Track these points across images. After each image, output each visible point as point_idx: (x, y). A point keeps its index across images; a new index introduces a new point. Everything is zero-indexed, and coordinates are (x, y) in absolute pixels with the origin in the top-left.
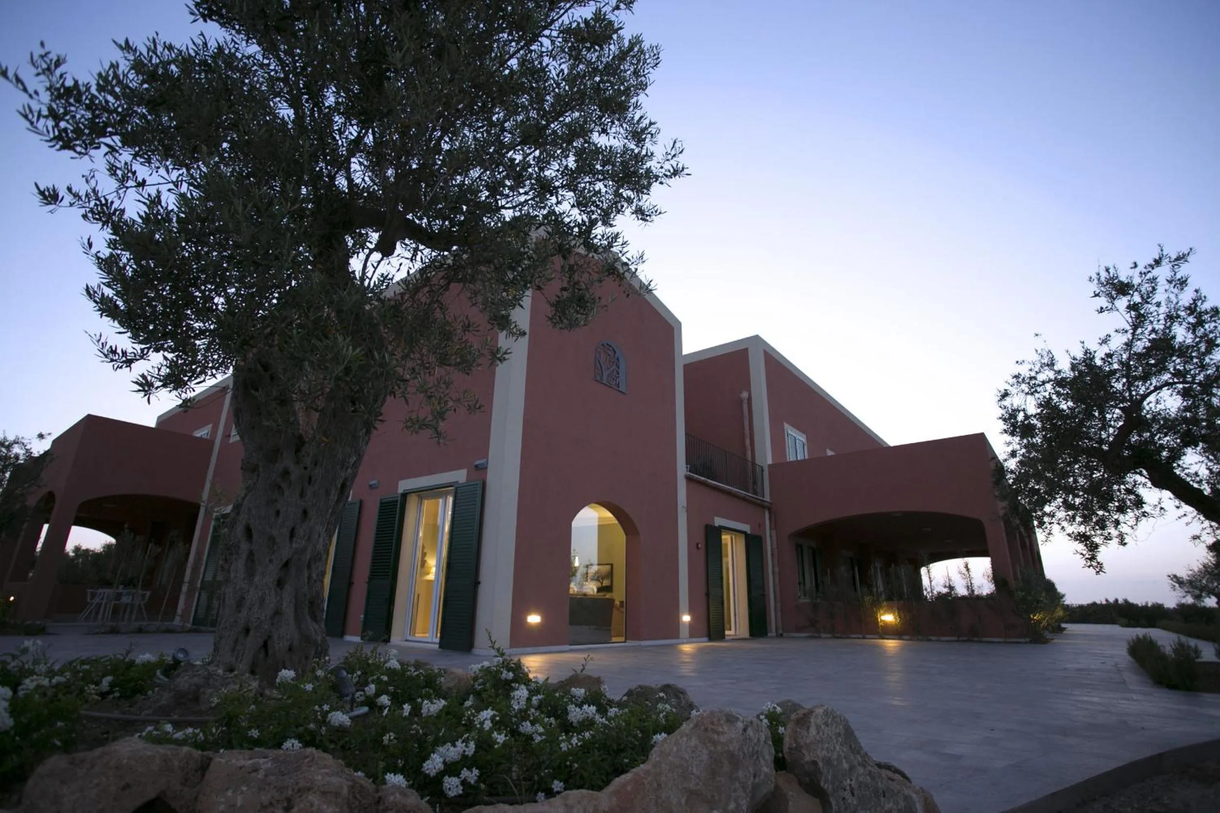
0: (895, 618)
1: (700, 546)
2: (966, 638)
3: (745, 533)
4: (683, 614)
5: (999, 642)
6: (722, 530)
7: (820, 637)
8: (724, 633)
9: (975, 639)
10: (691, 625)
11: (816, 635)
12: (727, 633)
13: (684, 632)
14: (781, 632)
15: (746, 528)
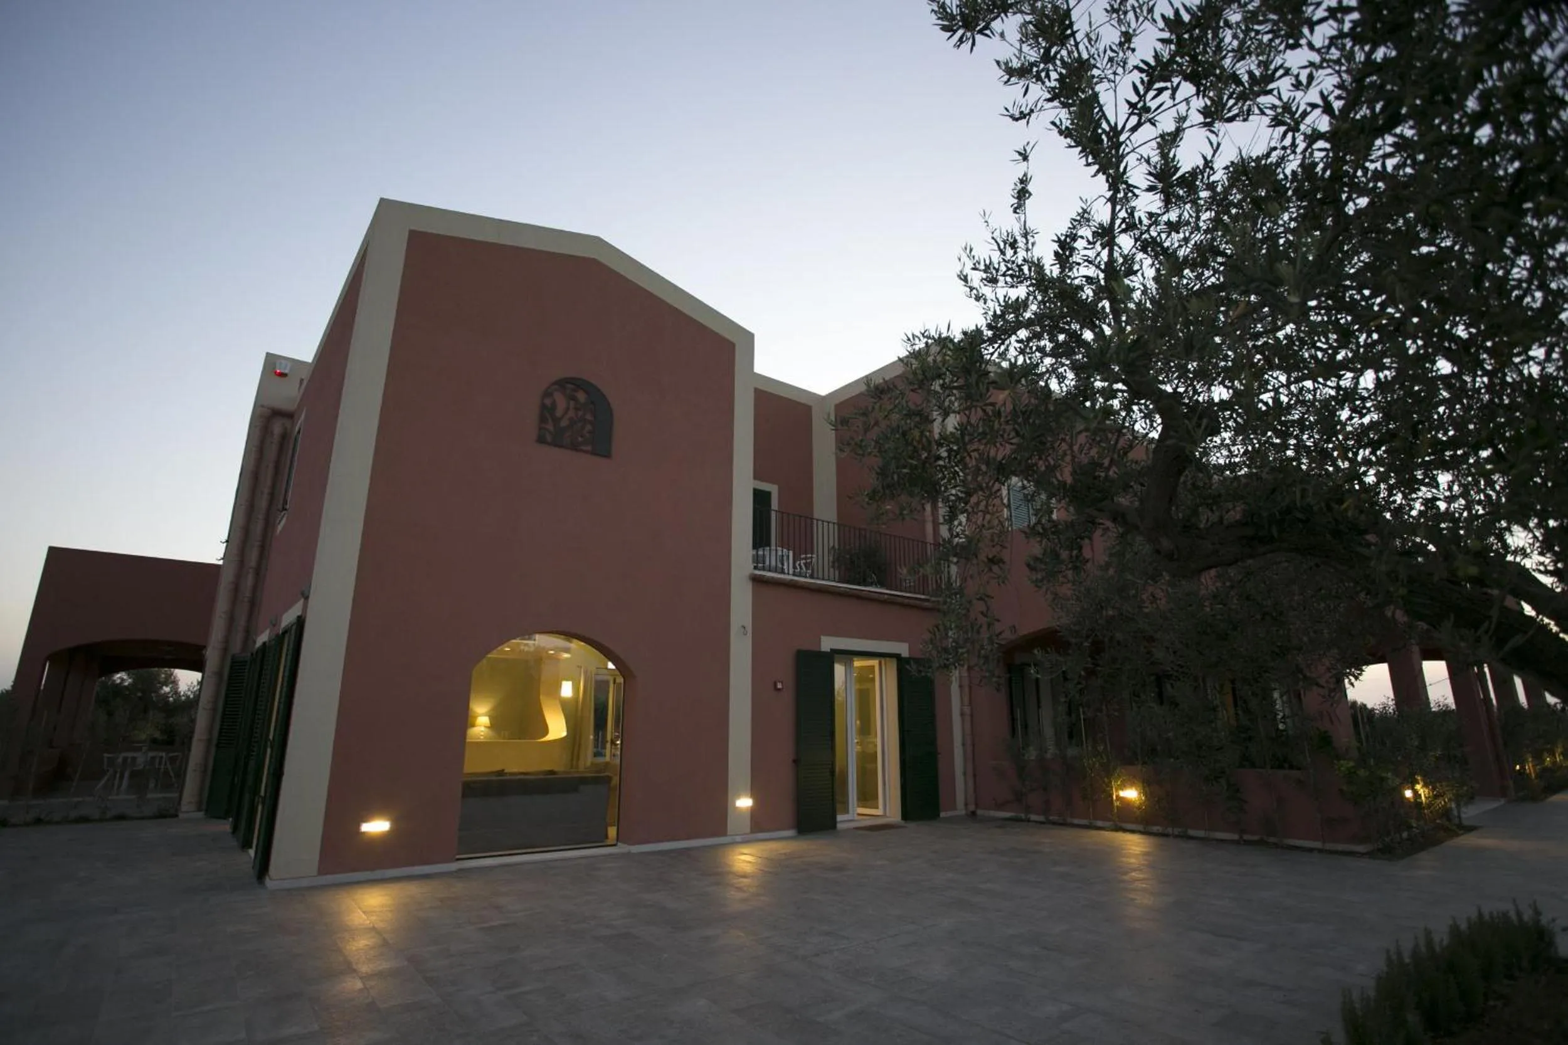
0: (1139, 794)
1: (779, 686)
2: (1256, 838)
3: (897, 657)
4: (738, 796)
5: (1311, 850)
6: (836, 656)
7: (1029, 821)
8: (835, 818)
9: (1272, 840)
10: (754, 812)
11: (1023, 816)
12: (839, 818)
13: (737, 825)
14: (972, 808)
15: (903, 649)
